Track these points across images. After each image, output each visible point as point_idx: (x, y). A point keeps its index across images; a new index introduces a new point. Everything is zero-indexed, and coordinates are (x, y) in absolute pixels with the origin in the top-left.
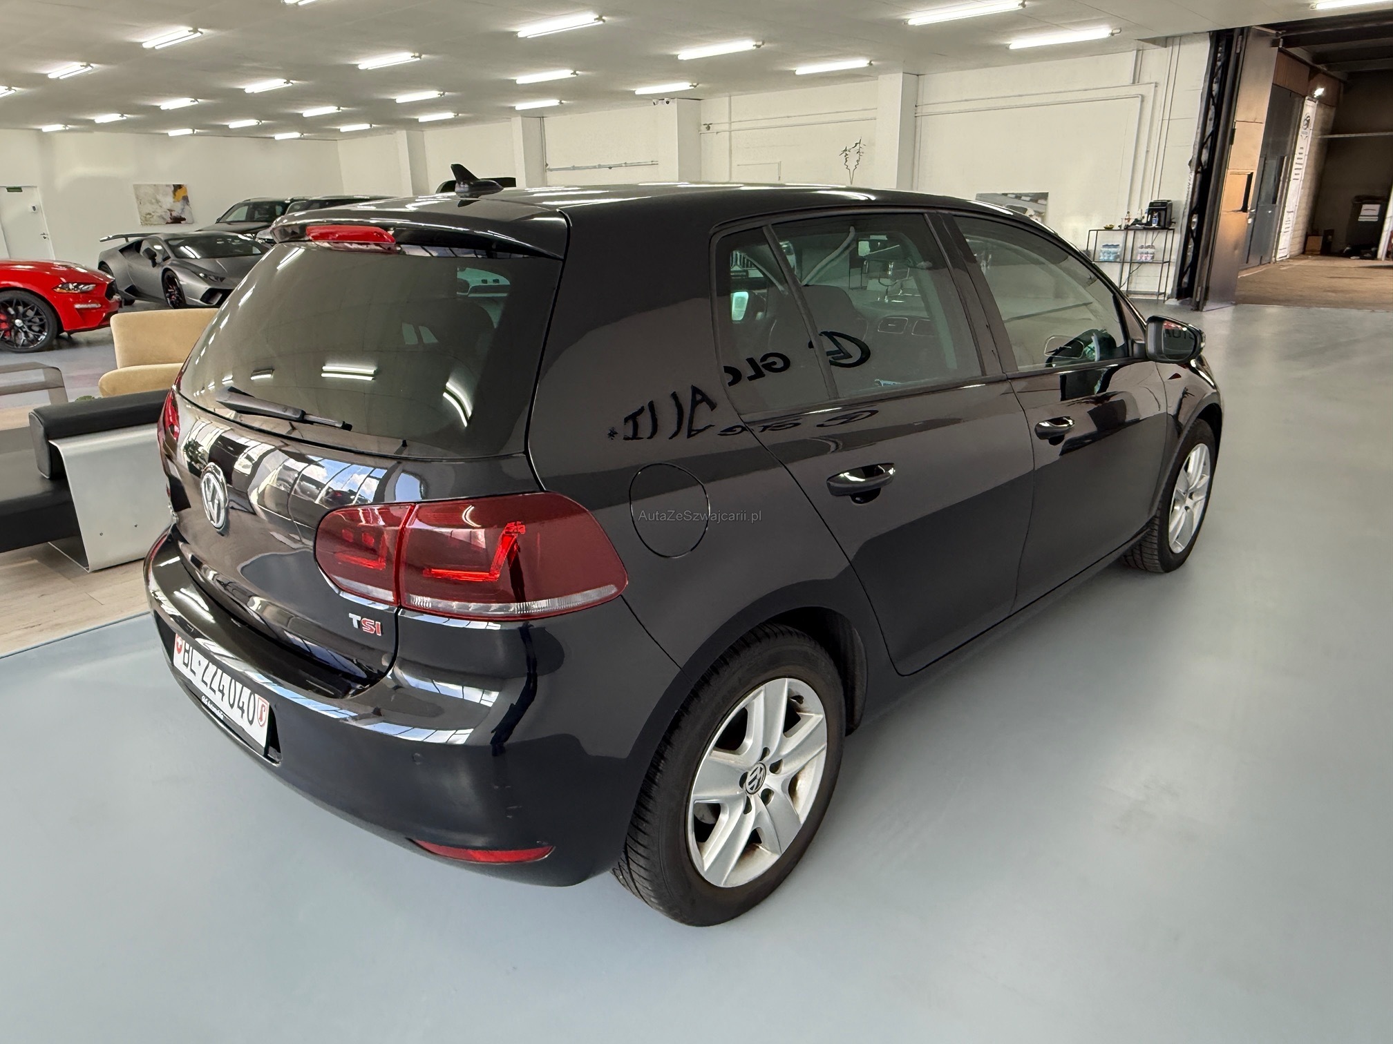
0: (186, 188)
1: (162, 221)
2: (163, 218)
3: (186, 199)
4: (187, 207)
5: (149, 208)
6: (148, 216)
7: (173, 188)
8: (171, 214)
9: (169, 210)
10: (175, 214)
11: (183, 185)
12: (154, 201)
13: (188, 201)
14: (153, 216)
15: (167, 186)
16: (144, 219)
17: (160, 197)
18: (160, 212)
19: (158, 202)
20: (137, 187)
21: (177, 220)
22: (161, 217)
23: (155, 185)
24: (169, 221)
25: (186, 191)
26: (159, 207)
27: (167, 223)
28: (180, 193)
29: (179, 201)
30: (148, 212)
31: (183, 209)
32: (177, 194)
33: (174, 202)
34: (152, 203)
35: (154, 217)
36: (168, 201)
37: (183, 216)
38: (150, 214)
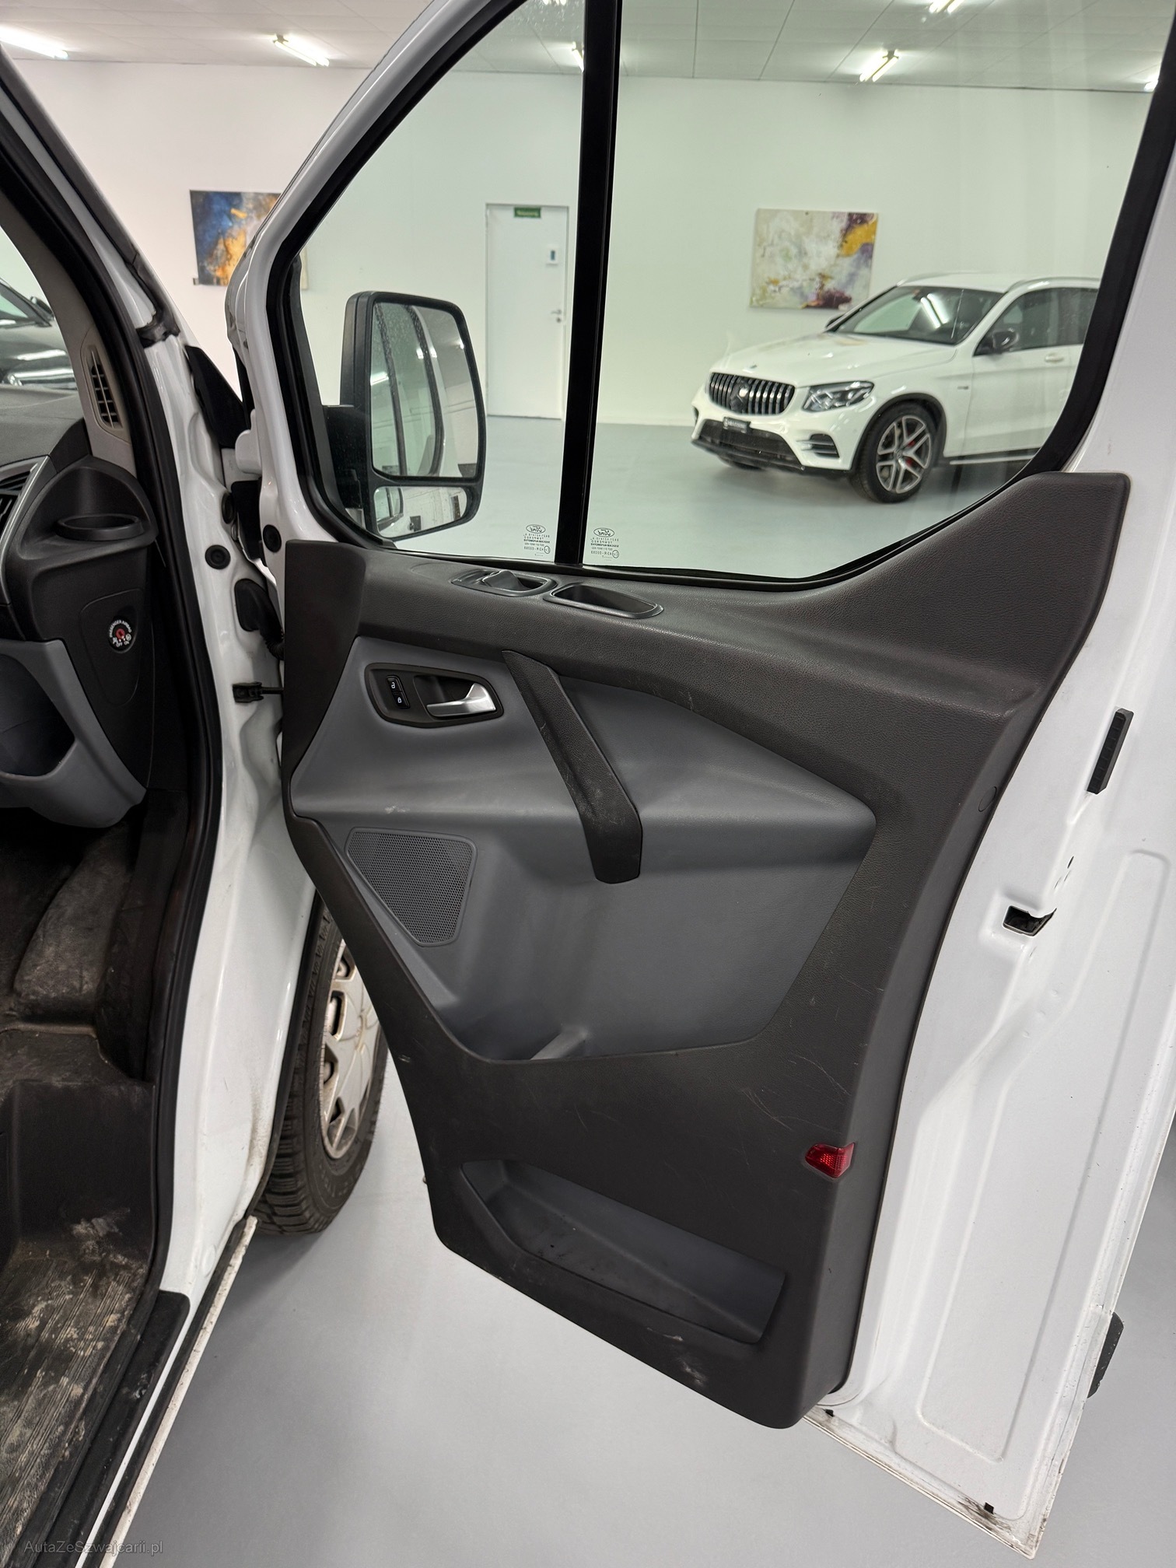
0: (875, 223)
1: (796, 301)
2: (803, 296)
3: (867, 250)
4: (864, 271)
5: (779, 269)
6: (772, 287)
7: (844, 224)
8: (822, 287)
9: (823, 277)
10: (830, 285)
11: (872, 216)
12: (794, 251)
13: (871, 257)
14: (780, 288)
15: (836, 215)
16: (758, 292)
17: (811, 246)
18: (800, 278)
19: (802, 253)
20: (763, 217)
21: (830, 301)
22: (799, 291)
23: (807, 213)
24: (812, 299)
25: (874, 233)
26: (800, 270)
27: (808, 307)
28: (860, 232)
29: (848, 255)
30: (773, 277)
31: (852, 277)
32: (850, 237)
33: (838, 256)
34: (787, 257)
35: (785, 290)
36: (824, 254)
37: (848, 293)
38: (775, 282)
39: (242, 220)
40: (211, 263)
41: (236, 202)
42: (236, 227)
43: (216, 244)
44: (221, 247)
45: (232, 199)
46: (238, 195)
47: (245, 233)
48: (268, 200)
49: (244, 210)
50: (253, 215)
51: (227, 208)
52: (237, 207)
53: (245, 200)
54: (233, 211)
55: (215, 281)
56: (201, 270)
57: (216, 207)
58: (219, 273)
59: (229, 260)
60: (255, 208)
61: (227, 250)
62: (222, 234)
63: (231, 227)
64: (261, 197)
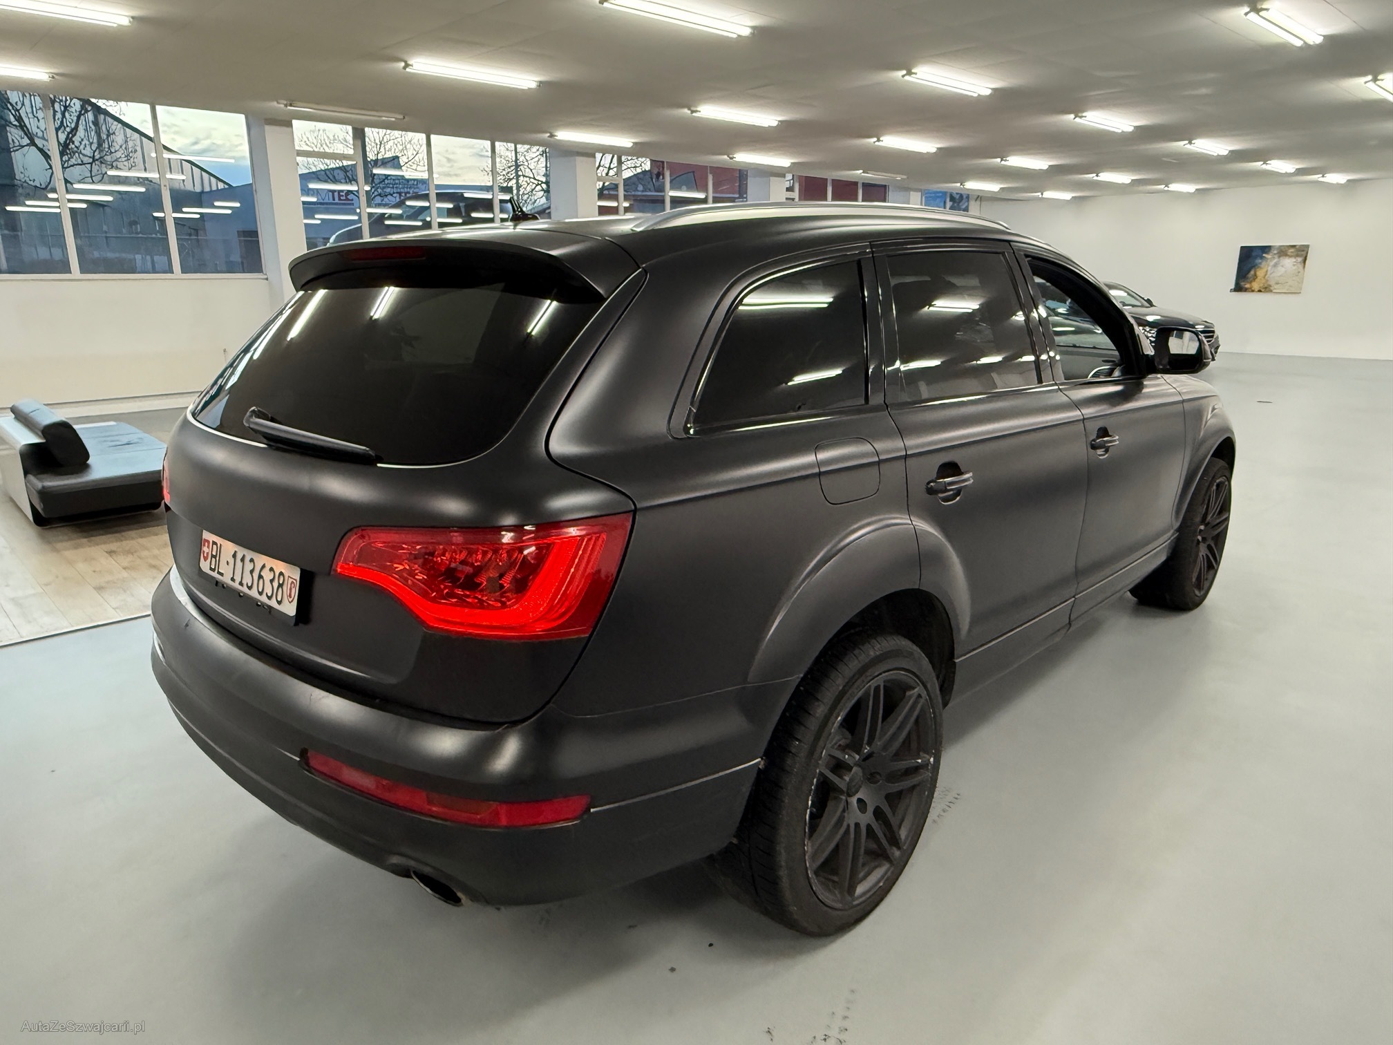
39: (1268, 259)
40: (1244, 281)
41: (1266, 251)
42: (1264, 263)
43: (1249, 271)
44: (1252, 272)
45: (1266, 249)
46: (1269, 247)
47: (1268, 265)
48: (1287, 249)
49: (1271, 254)
50: (1276, 256)
51: (1260, 253)
52: (1266, 253)
53: (1272, 249)
54: (1264, 255)
55: (1244, 289)
56: (1237, 284)
57: (1254, 254)
58: (1248, 286)
59: (1254, 280)
60: (1278, 253)
61: (1255, 276)
62: (1254, 266)
63: (1260, 263)
64: (1282, 248)
